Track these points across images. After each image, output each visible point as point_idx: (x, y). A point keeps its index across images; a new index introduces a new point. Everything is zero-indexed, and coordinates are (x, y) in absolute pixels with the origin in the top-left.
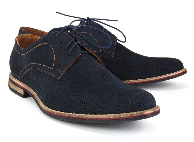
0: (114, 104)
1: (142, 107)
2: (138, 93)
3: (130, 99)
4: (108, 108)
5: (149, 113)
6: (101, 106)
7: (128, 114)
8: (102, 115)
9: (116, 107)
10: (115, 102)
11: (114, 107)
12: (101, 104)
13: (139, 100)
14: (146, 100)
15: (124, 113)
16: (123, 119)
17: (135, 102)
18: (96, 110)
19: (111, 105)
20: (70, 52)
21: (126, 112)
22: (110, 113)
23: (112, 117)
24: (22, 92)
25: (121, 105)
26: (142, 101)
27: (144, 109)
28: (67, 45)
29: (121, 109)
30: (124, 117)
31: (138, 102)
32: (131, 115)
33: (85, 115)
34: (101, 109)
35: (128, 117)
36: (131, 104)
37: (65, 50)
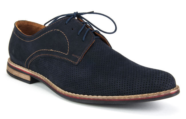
0: (141, 85)
1: (167, 87)
2: (162, 74)
3: (156, 80)
4: (135, 89)
5: (174, 92)
6: (127, 88)
7: (155, 93)
8: (129, 96)
9: (143, 87)
10: (141, 83)
11: (140, 88)
12: (127, 85)
13: (164, 80)
14: (170, 80)
15: (151, 93)
16: (151, 98)
17: (161, 82)
18: (122, 91)
19: (138, 86)
20: (84, 38)
21: (153, 92)
22: (137, 93)
23: (140, 97)
24: (28, 78)
25: (148, 86)
26: (167, 81)
27: (169, 88)
28: (80, 31)
29: (148, 90)
30: (152, 97)
31: (164, 82)
32: (159, 94)
33: (111, 96)
34: (127, 90)
35: (156, 96)
36: (158, 84)
37: (78, 35)
